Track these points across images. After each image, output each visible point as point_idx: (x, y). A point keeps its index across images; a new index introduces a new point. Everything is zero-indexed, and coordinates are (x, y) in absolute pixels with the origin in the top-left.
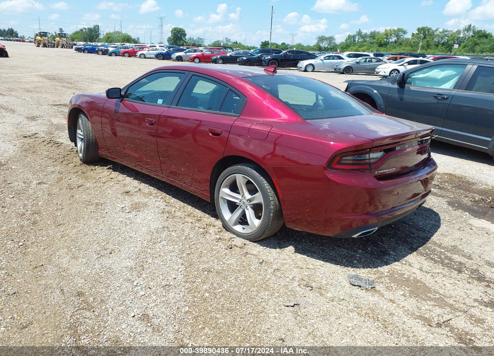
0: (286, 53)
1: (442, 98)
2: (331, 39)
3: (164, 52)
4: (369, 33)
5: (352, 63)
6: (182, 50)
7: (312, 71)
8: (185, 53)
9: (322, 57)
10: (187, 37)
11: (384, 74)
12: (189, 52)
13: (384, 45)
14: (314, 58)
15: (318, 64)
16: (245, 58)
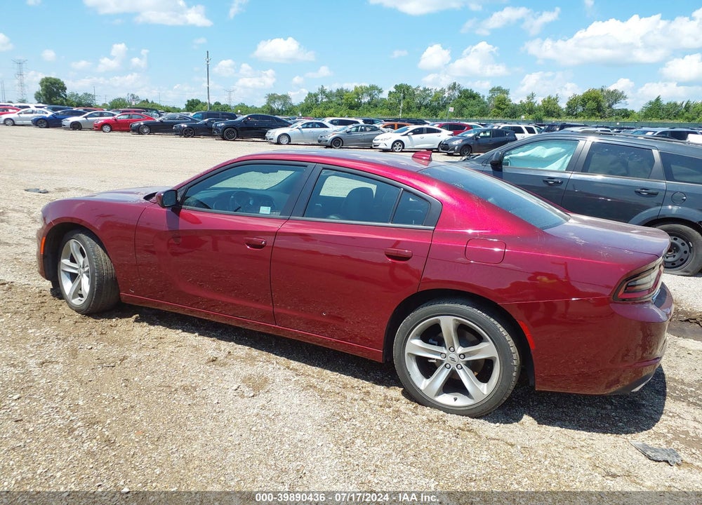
0: (247, 118)
1: (555, 182)
2: (285, 98)
3: (47, 116)
4: (335, 91)
5: (341, 132)
6: (79, 114)
7: (288, 144)
8: (86, 117)
9: (299, 125)
10: (68, 92)
11: (384, 147)
12: (91, 116)
13: (356, 107)
14: (287, 126)
15: (294, 134)
16: (186, 126)
